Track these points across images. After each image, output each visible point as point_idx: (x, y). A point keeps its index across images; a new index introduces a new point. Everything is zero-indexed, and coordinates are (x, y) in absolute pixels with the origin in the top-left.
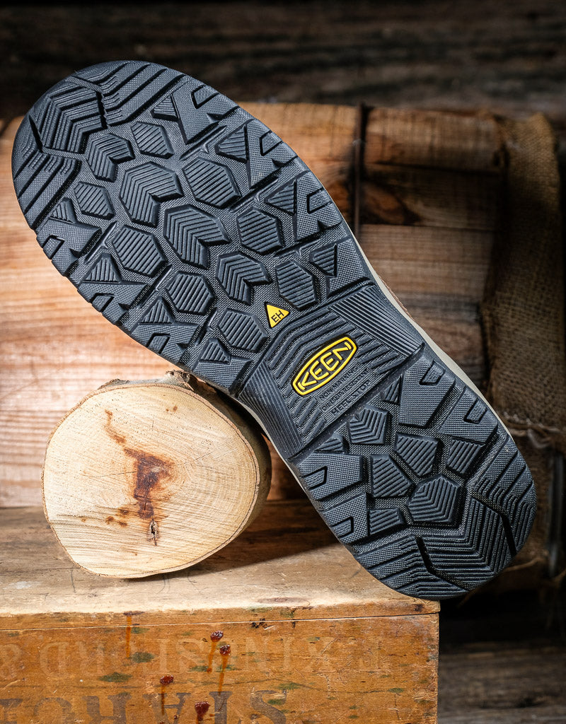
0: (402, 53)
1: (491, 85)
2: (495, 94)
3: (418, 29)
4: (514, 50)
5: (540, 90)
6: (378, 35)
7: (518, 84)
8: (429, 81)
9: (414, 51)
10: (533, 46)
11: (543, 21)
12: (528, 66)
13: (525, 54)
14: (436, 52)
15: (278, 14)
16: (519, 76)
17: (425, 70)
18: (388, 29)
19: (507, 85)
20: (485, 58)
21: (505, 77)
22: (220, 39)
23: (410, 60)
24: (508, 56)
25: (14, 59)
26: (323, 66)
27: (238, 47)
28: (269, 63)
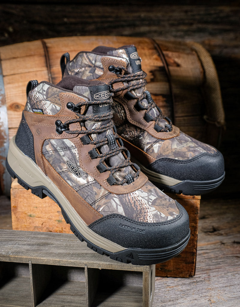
0: (147, 23)
1: (174, 33)
2: (175, 36)
3: (152, 15)
4: (181, 22)
5: (189, 35)
6: (139, 17)
7: (182, 33)
8: (155, 32)
9: (151, 22)
10: (187, 21)
11: (189, 14)
12: (185, 28)
13: (184, 24)
14: (157, 22)
15: (108, 9)
16: (182, 31)
17: (154, 28)
18: (143, 15)
19: (179, 34)
20: (172, 25)
21: (178, 31)
22: (91, 17)
23: (149, 25)
24: (179, 24)
25: (25, 22)
26: (123, 26)
27: (96, 20)
28: (106, 25)
